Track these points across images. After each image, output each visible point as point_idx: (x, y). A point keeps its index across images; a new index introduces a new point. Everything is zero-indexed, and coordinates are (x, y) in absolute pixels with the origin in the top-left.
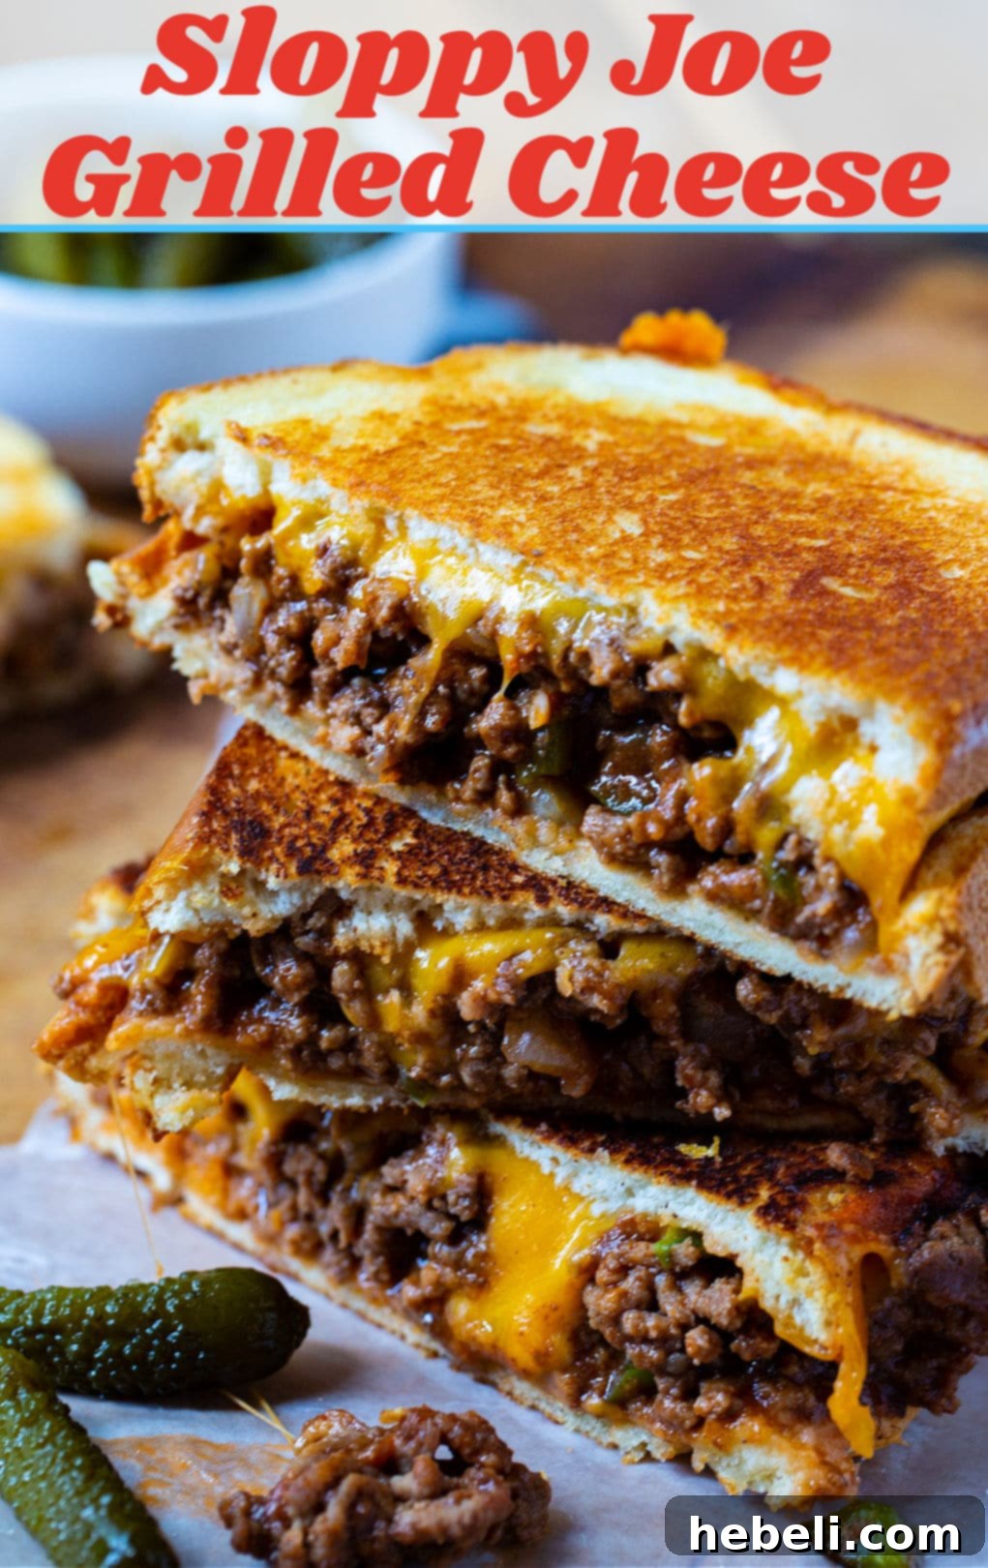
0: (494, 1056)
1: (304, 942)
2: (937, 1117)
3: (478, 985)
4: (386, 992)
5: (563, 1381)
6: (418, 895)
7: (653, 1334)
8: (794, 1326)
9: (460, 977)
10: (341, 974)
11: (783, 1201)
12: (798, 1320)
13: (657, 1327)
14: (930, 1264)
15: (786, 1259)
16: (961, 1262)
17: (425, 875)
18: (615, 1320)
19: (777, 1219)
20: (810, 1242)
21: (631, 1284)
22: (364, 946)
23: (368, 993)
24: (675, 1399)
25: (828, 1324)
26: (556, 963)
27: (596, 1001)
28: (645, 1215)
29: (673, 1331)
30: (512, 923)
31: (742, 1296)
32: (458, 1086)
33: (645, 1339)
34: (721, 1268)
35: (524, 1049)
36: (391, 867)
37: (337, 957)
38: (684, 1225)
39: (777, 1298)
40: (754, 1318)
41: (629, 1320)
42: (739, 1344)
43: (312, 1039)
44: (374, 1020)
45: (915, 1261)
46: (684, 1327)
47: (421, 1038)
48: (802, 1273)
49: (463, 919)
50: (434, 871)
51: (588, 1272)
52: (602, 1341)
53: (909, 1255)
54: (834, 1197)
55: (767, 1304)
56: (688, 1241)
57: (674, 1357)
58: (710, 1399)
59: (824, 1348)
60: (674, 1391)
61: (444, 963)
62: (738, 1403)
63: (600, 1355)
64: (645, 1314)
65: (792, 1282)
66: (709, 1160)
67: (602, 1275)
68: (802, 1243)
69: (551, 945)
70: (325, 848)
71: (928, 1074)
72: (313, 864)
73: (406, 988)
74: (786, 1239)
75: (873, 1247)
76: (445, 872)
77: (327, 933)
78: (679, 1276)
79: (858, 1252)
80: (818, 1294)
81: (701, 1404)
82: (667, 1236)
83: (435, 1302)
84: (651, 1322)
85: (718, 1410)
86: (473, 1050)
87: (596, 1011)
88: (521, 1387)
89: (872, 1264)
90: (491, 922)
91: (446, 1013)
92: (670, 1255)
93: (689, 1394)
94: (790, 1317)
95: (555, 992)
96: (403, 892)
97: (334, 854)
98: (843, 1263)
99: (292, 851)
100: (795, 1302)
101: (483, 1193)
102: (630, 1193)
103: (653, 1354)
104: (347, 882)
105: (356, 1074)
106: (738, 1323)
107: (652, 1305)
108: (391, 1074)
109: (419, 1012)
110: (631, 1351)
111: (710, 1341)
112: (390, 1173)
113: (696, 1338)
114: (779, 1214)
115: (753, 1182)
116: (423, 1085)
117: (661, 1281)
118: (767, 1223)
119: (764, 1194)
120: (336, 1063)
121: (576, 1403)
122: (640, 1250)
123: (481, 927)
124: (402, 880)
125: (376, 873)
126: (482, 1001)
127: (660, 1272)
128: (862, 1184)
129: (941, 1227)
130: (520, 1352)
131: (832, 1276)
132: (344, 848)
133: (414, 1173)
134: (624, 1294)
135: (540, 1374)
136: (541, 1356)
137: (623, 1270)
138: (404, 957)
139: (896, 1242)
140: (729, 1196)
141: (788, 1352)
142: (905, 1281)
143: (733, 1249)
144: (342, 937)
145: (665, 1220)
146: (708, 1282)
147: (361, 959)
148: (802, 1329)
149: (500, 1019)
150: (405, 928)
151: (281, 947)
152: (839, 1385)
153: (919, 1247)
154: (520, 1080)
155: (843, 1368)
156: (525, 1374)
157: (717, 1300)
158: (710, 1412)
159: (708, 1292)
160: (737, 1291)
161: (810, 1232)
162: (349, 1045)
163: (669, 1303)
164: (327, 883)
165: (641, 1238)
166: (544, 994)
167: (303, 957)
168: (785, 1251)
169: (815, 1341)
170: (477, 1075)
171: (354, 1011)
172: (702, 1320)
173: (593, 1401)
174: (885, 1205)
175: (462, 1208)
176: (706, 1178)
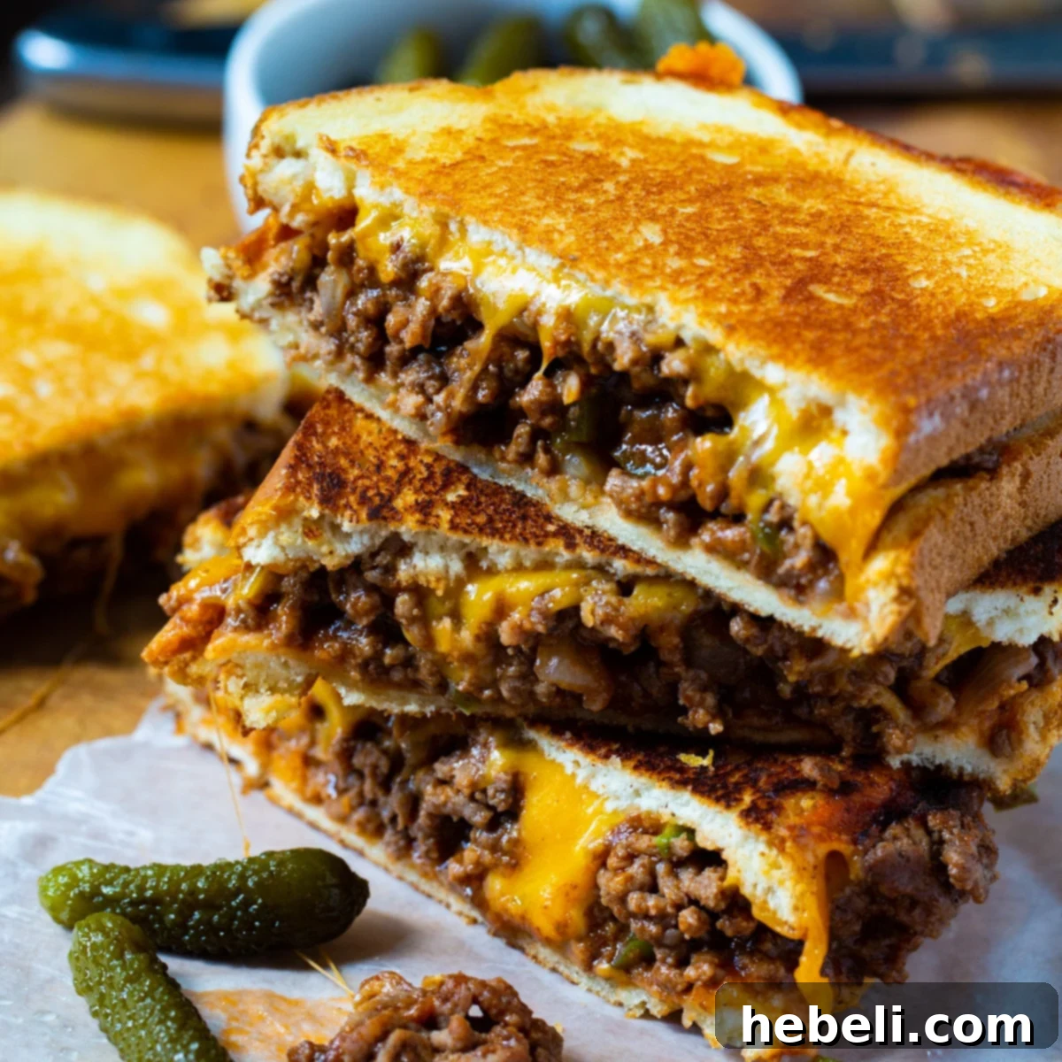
0: (529, 676)
1: (372, 576)
2: (895, 738)
3: (516, 616)
4: (440, 619)
5: (578, 948)
6: (467, 539)
7: (653, 912)
8: (768, 910)
9: (501, 609)
10: (403, 603)
11: (762, 805)
12: (772, 904)
13: (656, 907)
14: (882, 862)
15: (763, 854)
16: (908, 860)
17: (473, 523)
18: (622, 899)
19: (757, 820)
20: (783, 841)
21: (636, 869)
22: (422, 581)
23: (424, 620)
24: (670, 966)
25: (796, 909)
26: (581, 599)
27: (614, 632)
28: (649, 813)
29: (670, 910)
30: (545, 565)
31: (726, 883)
32: (498, 699)
33: (646, 916)
34: (710, 859)
35: (554, 670)
36: (445, 515)
37: (399, 589)
38: (681, 823)
39: (755, 886)
40: (736, 902)
41: (634, 900)
42: (723, 924)
43: (377, 656)
44: (429, 641)
45: (870, 858)
46: (679, 907)
47: (468, 658)
48: (776, 866)
49: (505, 562)
50: (481, 519)
51: (601, 858)
52: (613, 918)
53: (866, 852)
54: (806, 803)
55: (746, 891)
56: (684, 836)
57: (670, 932)
58: (697, 968)
59: (792, 928)
60: (670, 960)
61: (488, 596)
62: (721, 973)
63: (610, 928)
64: (647, 895)
65: (767, 873)
66: (703, 769)
67: (612, 861)
68: (777, 842)
69: (577, 585)
70: (391, 498)
71: (889, 701)
72: (381, 511)
73: (457, 617)
74: (764, 837)
75: (836, 846)
76: (491, 520)
77: (391, 570)
78: (677, 864)
79: (823, 850)
80: (789, 884)
81: (690, 972)
82: (667, 831)
83: (475, 879)
84: (651, 902)
85: (704, 978)
86: (512, 670)
87: (613, 639)
88: (544, 953)
89: (835, 862)
90: (528, 563)
91: (489, 637)
92: (669, 847)
93: (682, 963)
94: (765, 902)
95: (580, 624)
96: (455, 537)
97: (399, 503)
98: (810, 858)
99: (363, 500)
100: (769, 890)
101: (517, 789)
102: (637, 793)
103: (653, 929)
104: (408, 527)
105: (415, 685)
106: (723, 906)
107: (652, 887)
108: (443, 686)
109: (467, 636)
110: (635, 925)
111: (699, 919)
112: (441, 769)
113: (688, 917)
114: (758, 817)
115: (739, 788)
116: (469, 697)
117: (661, 868)
118: (748, 824)
119: (747, 799)
120: (397, 676)
121: (589, 967)
122: (644, 842)
123: (519, 568)
124: (454, 527)
125: (432, 520)
126: (519, 629)
127: (660, 860)
128: (830, 792)
129: (894, 829)
130: (545, 924)
131: (800, 870)
132: (407, 498)
133: (461, 770)
134: (631, 879)
135: (559, 944)
136: (561, 927)
137: (631, 857)
138: (456, 590)
139: (855, 842)
140: (718, 800)
141: (763, 931)
142: (861, 875)
143: (720, 844)
144: (404, 572)
145: (665, 818)
146: (700, 870)
147: (420, 592)
148: (775, 913)
149: (533, 645)
150: (456, 567)
151: (352, 579)
152: (803, 959)
153: (874, 846)
154: (549, 695)
155: (808, 946)
156: (548, 942)
157: (706, 886)
158: (698, 979)
159: (699, 878)
160: (722, 879)
161: (783, 832)
162: (409, 662)
163: (667, 886)
164: (392, 527)
165: (645, 832)
166: (570, 624)
167: (371, 589)
168: (762, 847)
169: (786, 923)
170: (514, 690)
171: (412, 634)
172: (693, 901)
173: (603, 966)
174: (848, 810)
175: (499, 800)
176: (701, 784)
